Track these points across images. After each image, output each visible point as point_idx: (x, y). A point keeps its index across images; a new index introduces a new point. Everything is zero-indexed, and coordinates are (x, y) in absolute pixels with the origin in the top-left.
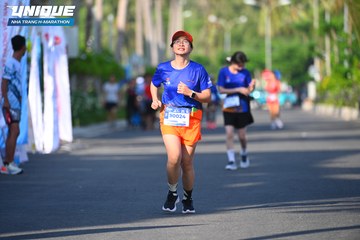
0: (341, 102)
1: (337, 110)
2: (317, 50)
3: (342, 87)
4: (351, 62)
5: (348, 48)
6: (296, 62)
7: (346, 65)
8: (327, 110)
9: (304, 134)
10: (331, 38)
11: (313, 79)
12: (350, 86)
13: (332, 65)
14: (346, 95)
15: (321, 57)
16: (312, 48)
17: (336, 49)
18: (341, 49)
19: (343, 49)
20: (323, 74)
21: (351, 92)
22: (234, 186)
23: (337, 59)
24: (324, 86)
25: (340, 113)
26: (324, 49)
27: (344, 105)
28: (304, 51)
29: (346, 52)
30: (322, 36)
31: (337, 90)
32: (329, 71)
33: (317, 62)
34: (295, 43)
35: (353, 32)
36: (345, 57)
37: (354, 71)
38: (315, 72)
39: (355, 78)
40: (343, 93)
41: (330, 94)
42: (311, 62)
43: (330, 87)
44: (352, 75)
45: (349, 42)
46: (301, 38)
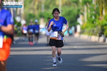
0: (91, 34)
1: (89, 37)
2: (81, 11)
3: (92, 27)
4: (95, 17)
5: (94, 11)
6: (72, 16)
7: (93, 17)
8: (85, 37)
9: (75, 47)
10: (87, 6)
11: (79, 24)
12: (95, 27)
13: (87, 18)
14: (93, 31)
15: (83, 14)
16: (79, 11)
17: (89, 11)
18: (91, 11)
19: (92, 11)
20: (84, 21)
21: (95, 29)
22: (46, 68)
23: (89, 16)
24: (84, 27)
25: (91, 38)
26: (84, 11)
27: (92, 35)
28: (75, 12)
29: (94, 12)
30: (83, 5)
31: (90, 28)
32: (86, 20)
33: (81, 16)
34: (71, 8)
35: (96, 4)
36: (93, 14)
37: (97, 20)
38: (80, 21)
39: (97, 23)
40: (92, 29)
41: (87, 30)
42: (78, 16)
43: (86, 27)
44: (96, 22)
45: (95, 8)
46: (74, 6)
